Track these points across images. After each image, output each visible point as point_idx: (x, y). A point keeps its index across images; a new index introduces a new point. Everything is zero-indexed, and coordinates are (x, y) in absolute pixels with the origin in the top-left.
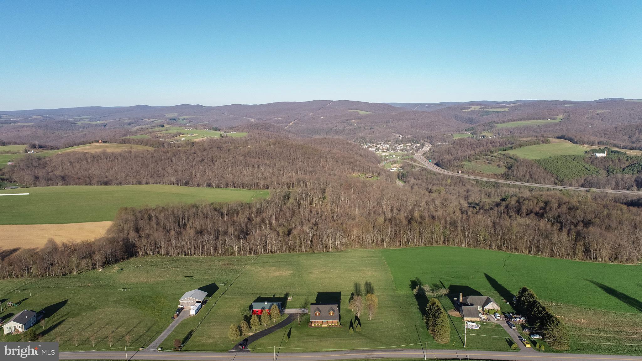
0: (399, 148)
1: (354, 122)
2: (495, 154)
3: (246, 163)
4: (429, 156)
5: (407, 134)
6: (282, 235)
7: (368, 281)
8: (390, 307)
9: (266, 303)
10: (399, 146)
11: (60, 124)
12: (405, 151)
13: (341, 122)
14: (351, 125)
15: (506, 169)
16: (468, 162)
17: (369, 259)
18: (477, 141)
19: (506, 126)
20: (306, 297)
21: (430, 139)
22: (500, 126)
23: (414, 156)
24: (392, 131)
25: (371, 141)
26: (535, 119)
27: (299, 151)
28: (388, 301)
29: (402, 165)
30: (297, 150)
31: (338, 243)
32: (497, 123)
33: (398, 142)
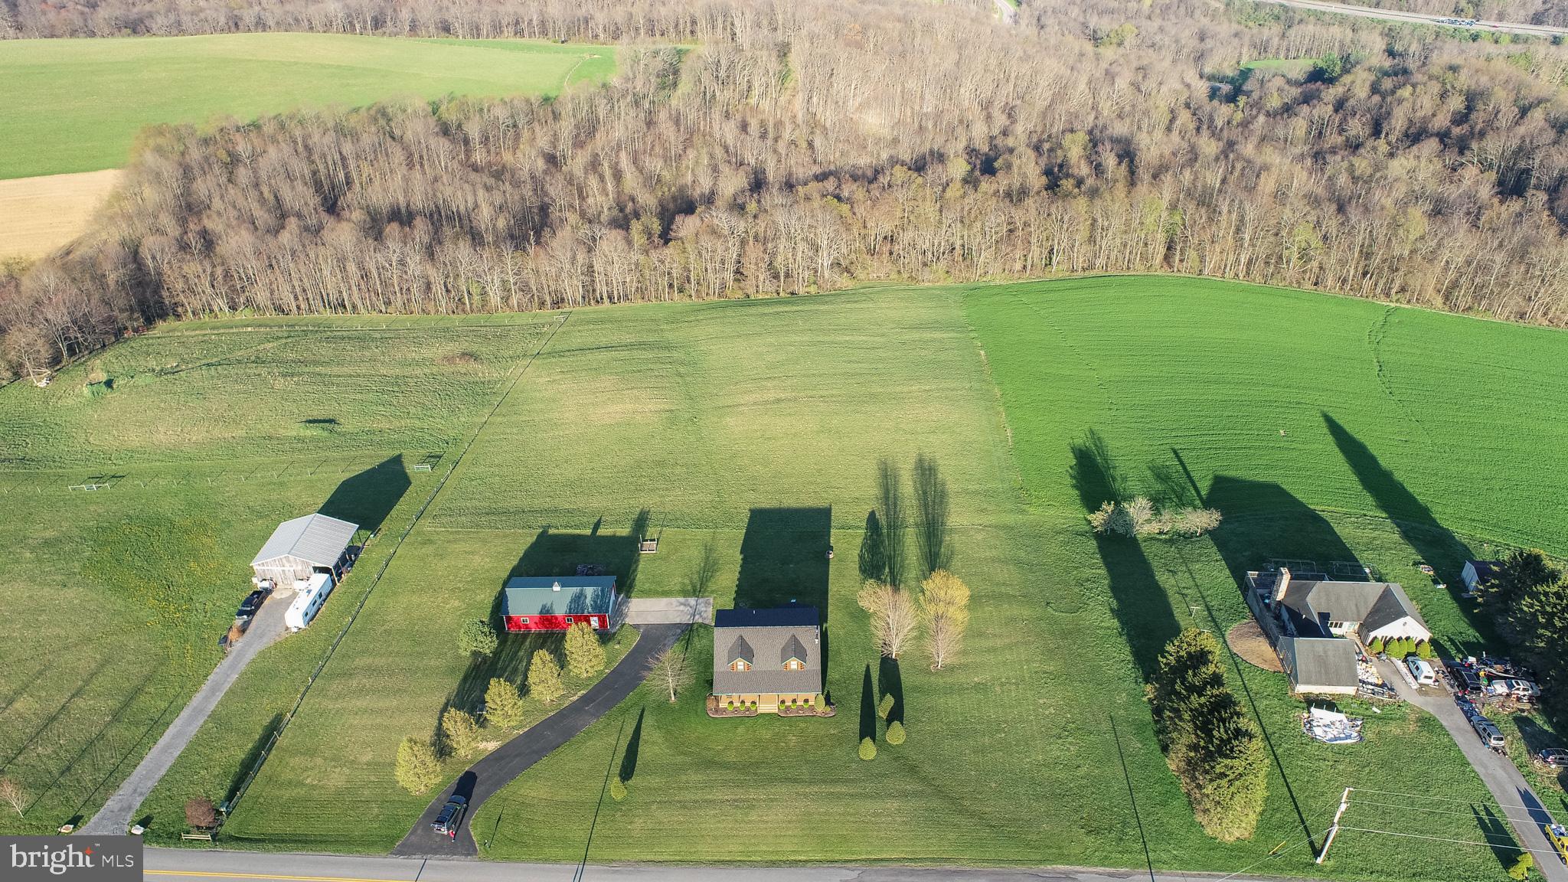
6: (639, 243)
7: (927, 454)
8: (1010, 598)
9: (557, 588)
17: (927, 335)
20: (704, 534)
28: (1000, 561)
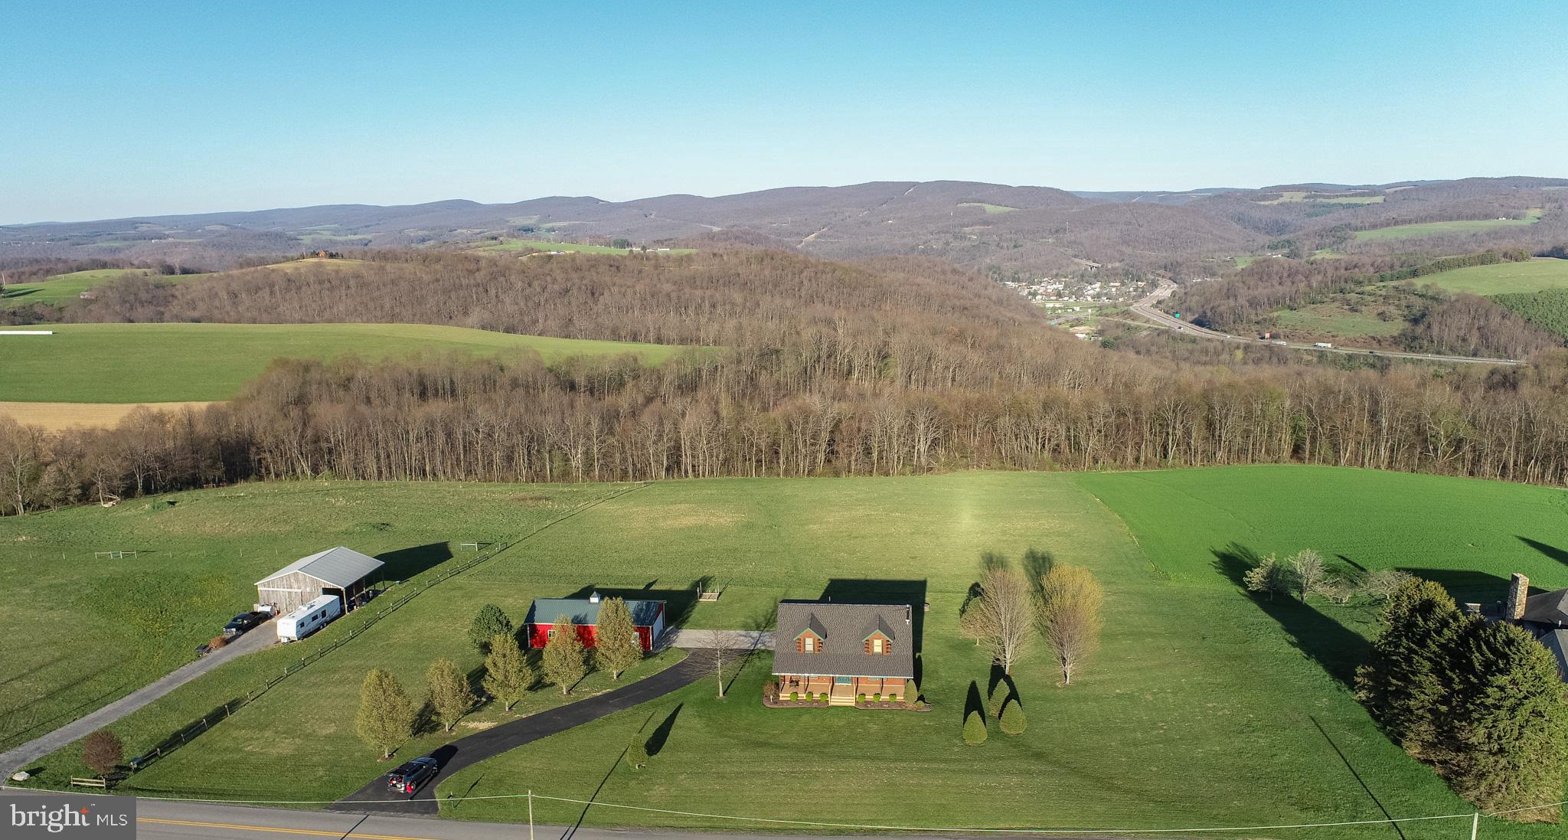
0: (1089, 292)
1: (973, 233)
2: (1369, 288)
3: (679, 297)
4: (1172, 307)
5: (1111, 259)
7: (1040, 549)
8: (1152, 635)
9: (595, 601)
10: (1089, 288)
11: (262, 241)
12: (1105, 298)
13: (939, 232)
14: (963, 238)
15: (1407, 325)
16: (1288, 310)
18: (1309, 266)
19: (1383, 236)
21: (1173, 270)
22: (1363, 236)
23: (1131, 308)
24: (1070, 252)
25: (1016, 276)
26: (1462, 219)
27: (824, 278)
28: (1137, 613)
29: (1099, 327)
30: (819, 275)
31: (922, 450)
32: (1356, 229)
33: (1085, 278)
